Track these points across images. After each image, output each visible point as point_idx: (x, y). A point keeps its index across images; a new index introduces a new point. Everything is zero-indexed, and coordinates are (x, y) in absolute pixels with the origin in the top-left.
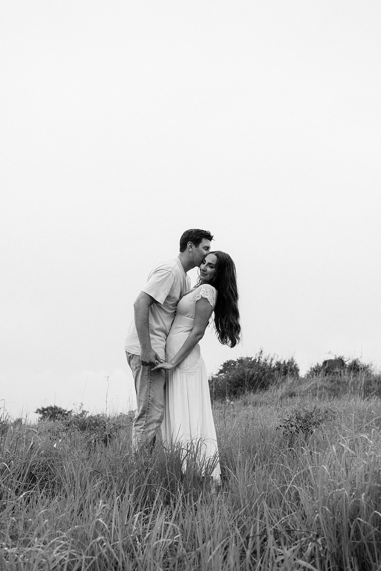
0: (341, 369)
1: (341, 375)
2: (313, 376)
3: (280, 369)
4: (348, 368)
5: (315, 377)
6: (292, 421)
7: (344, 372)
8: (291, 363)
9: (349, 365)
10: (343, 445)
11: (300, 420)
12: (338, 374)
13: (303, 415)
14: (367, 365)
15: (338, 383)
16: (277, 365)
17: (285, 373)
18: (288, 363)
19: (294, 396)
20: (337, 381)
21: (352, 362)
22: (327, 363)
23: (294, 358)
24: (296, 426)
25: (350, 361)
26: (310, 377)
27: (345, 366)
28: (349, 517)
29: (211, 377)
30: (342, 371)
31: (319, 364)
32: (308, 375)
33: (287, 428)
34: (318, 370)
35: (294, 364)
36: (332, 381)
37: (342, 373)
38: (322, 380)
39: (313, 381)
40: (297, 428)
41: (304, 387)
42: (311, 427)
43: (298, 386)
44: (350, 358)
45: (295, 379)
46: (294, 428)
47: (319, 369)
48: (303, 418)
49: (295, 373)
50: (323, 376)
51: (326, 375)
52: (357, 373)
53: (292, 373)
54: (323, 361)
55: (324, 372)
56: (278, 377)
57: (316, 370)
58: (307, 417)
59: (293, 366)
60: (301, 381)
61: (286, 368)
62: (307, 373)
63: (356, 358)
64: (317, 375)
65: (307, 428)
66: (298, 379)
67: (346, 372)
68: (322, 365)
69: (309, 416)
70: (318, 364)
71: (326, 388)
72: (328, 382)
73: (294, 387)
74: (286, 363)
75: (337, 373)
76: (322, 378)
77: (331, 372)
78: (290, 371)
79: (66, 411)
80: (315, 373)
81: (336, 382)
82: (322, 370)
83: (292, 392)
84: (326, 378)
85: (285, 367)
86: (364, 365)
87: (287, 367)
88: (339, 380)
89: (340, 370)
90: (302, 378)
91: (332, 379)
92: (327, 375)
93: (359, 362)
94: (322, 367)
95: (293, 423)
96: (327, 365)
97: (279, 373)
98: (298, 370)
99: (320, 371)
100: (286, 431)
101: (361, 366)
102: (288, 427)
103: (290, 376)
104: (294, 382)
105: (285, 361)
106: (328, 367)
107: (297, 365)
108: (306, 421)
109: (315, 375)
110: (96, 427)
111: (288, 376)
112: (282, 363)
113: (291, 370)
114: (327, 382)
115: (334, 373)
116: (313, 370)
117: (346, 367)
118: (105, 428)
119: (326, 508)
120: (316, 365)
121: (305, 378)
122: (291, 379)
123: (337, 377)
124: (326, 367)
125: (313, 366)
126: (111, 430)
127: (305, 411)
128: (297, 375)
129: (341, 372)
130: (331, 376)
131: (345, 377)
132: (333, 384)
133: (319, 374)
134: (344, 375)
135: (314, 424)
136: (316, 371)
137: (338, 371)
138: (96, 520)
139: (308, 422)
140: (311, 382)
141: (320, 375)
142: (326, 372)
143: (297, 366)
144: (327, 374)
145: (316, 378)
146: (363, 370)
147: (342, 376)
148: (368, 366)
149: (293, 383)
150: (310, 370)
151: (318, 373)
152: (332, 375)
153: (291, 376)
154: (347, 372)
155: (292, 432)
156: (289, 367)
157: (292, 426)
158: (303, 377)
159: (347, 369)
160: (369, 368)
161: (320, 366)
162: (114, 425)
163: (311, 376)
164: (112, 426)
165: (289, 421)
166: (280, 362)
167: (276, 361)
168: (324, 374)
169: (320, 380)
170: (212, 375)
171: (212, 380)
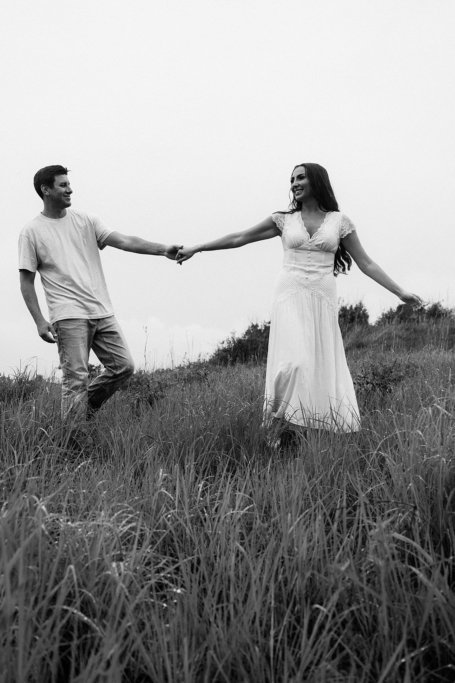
0: (419, 315)
1: (418, 322)
2: (385, 323)
3: (345, 315)
4: (427, 313)
5: (387, 324)
6: (368, 378)
7: (422, 319)
8: (359, 308)
9: (429, 310)
10: (438, 406)
11: (377, 376)
12: (415, 321)
13: (380, 370)
14: (449, 309)
15: (415, 332)
16: (342, 311)
17: (352, 319)
18: (356, 308)
19: (362, 347)
20: (414, 329)
21: (432, 307)
22: (403, 309)
23: (363, 303)
24: (372, 383)
25: (430, 306)
26: (381, 325)
27: (423, 311)
28: (445, 486)
29: (263, 326)
30: (420, 318)
31: (393, 309)
32: (379, 322)
33: (362, 386)
34: (391, 316)
35: (363, 310)
36: (407, 330)
37: (420, 320)
38: (396, 328)
39: (385, 330)
40: (373, 385)
41: (374, 337)
42: (390, 384)
43: (367, 335)
44: (430, 302)
45: (363, 327)
46: (370, 386)
47: (393, 315)
48: (381, 374)
49: (363, 320)
50: (397, 324)
51: (400, 322)
52: (438, 320)
53: (361, 321)
54: (397, 305)
55: (399, 319)
56: (344, 325)
57: (388, 316)
58: (385, 372)
59: (361, 312)
60: (371, 330)
61: (354, 315)
62: (378, 320)
63: (437, 302)
64: (390, 322)
65: (385, 386)
66: (367, 327)
67: (424, 319)
68: (396, 310)
69: (388, 371)
70: (391, 309)
71: (400, 337)
72: (403, 330)
73: (363, 337)
74: (353, 308)
75: (414, 319)
76: (396, 326)
77: (407, 319)
78: (358, 318)
79: (93, 366)
80: (387, 320)
81: (412, 330)
82: (396, 317)
83: (360, 342)
84: (400, 326)
85: (353, 313)
86: (447, 310)
87: (354, 313)
88: (416, 328)
89: (417, 315)
90: (372, 326)
91: (407, 327)
92: (402, 323)
93: (441, 306)
94: (396, 313)
95: (369, 381)
96: (402, 311)
97: (345, 320)
98: (368, 317)
99: (393, 318)
100: (360, 389)
101: (442, 311)
102: (363, 384)
103: (357, 324)
104: (362, 330)
105: (351, 306)
106: (404, 313)
107: (366, 310)
108: (384, 377)
109: (387, 322)
110: (138, 386)
111: (355, 323)
112: (348, 308)
113: (359, 316)
114: (401, 330)
115: (410, 319)
116: (385, 316)
117: (424, 313)
118: (149, 387)
119: (420, 477)
120: (389, 311)
121: (375, 326)
122: (358, 328)
123: (414, 324)
124: (401, 313)
125: (386, 312)
126: (155, 389)
127: (383, 366)
128: (367, 322)
129: (418, 318)
130: (406, 323)
131: (423, 324)
132: (408, 332)
133: (392, 322)
134: (422, 321)
135: (393, 381)
136: (389, 318)
137: (415, 318)
138: (159, 491)
139: (386, 379)
140: (383, 330)
141: (394, 323)
142: (401, 319)
143: (367, 312)
144: (402, 321)
145: (389, 326)
146: (444, 315)
147: (420, 323)
148: (451, 311)
149: (361, 332)
150: (381, 317)
151: (391, 320)
152: (408, 322)
153: (359, 324)
154: (426, 318)
155: (367, 390)
156: (357, 313)
157: (368, 383)
158: (373, 324)
159: (426, 315)
160: (452, 314)
161: (394, 312)
162: (159, 383)
163: (382, 323)
164: (157, 385)
165: (364, 377)
166: (346, 307)
167: (341, 306)
168: (398, 321)
169: (394, 328)
170: (265, 324)
171: (265, 329)
